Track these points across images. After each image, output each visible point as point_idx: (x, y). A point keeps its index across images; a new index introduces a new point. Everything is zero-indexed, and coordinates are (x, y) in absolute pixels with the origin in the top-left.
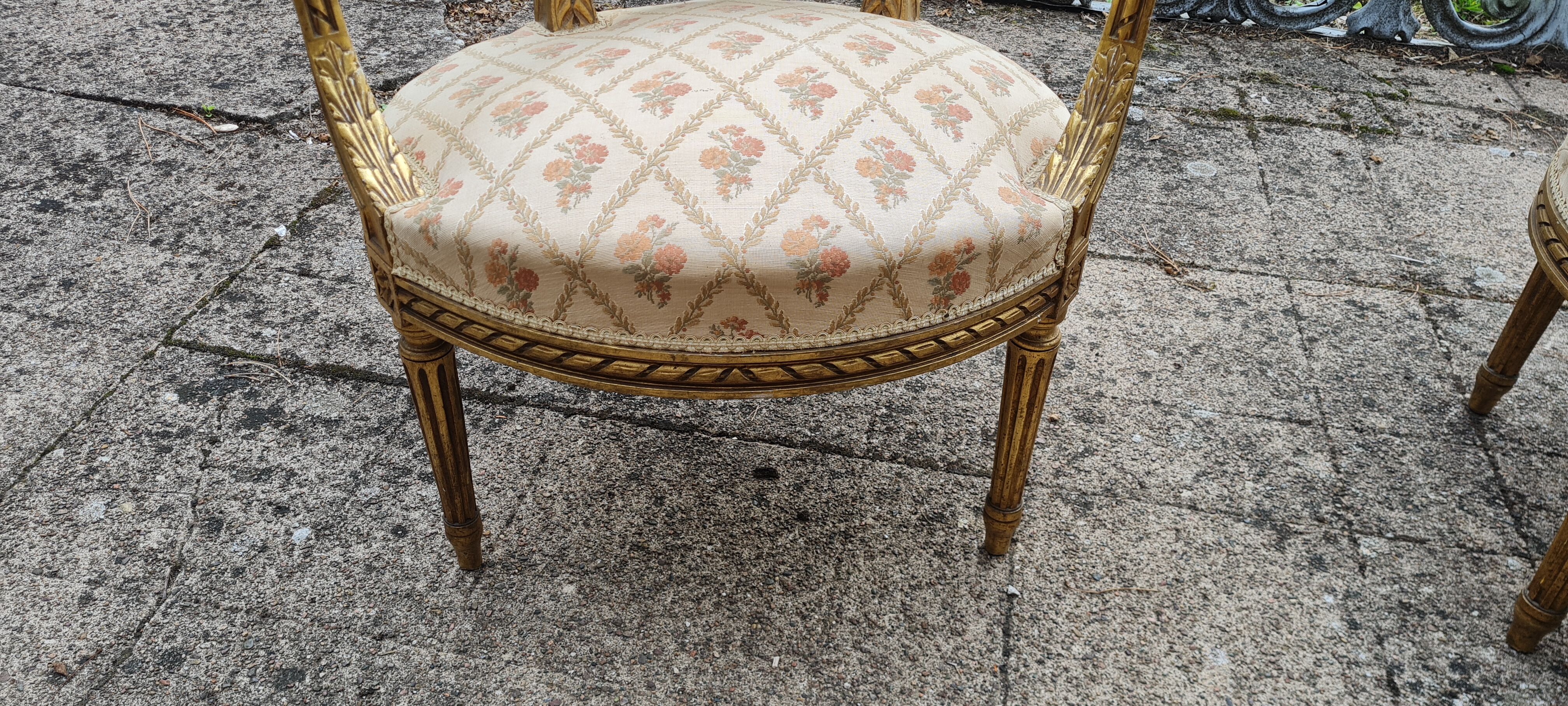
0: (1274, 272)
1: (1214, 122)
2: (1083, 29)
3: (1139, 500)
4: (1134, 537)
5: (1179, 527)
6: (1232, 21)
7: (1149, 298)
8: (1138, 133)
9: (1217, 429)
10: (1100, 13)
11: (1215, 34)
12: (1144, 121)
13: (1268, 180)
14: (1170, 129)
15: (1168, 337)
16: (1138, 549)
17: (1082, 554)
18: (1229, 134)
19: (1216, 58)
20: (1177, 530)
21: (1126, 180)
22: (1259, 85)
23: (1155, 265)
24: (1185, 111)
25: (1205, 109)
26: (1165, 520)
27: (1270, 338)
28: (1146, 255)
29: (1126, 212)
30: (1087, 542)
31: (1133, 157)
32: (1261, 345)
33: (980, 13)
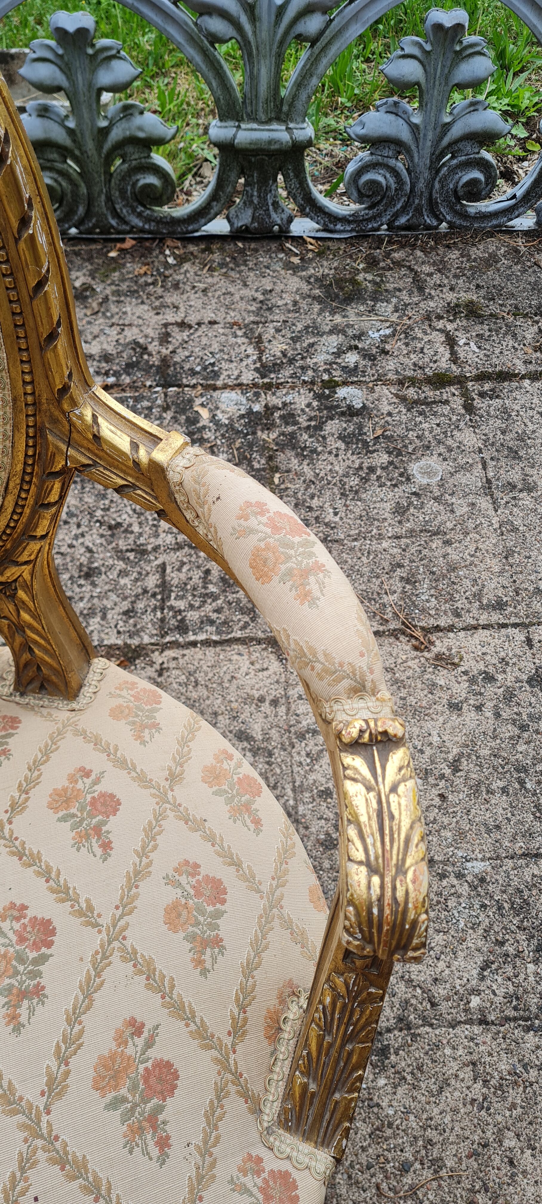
0: (513, 620)
1: (430, 393)
2: (288, 266)
3: (431, 1025)
4: (435, 1088)
5: (475, 1057)
6: (428, 227)
7: (403, 693)
8: (360, 427)
9: (491, 888)
10: (301, 237)
11: (414, 247)
12: (364, 407)
13: (491, 474)
14: (390, 414)
15: (428, 751)
16: (442, 1106)
17: (389, 1132)
18: (446, 409)
19: (419, 285)
20: (474, 1064)
21: (358, 508)
22: (464, 323)
23: (402, 638)
24: (401, 383)
25: (419, 374)
26: (460, 1052)
27: (523, 728)
28: (393, 625)
29: (364, 559)
30: (391, 1112)
31: (361, 468)
32: (515, 739)
33: (182, 260)
